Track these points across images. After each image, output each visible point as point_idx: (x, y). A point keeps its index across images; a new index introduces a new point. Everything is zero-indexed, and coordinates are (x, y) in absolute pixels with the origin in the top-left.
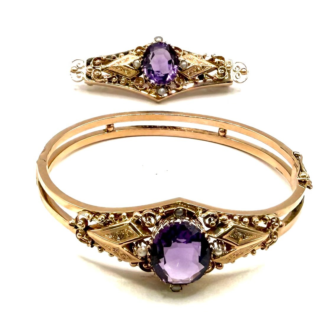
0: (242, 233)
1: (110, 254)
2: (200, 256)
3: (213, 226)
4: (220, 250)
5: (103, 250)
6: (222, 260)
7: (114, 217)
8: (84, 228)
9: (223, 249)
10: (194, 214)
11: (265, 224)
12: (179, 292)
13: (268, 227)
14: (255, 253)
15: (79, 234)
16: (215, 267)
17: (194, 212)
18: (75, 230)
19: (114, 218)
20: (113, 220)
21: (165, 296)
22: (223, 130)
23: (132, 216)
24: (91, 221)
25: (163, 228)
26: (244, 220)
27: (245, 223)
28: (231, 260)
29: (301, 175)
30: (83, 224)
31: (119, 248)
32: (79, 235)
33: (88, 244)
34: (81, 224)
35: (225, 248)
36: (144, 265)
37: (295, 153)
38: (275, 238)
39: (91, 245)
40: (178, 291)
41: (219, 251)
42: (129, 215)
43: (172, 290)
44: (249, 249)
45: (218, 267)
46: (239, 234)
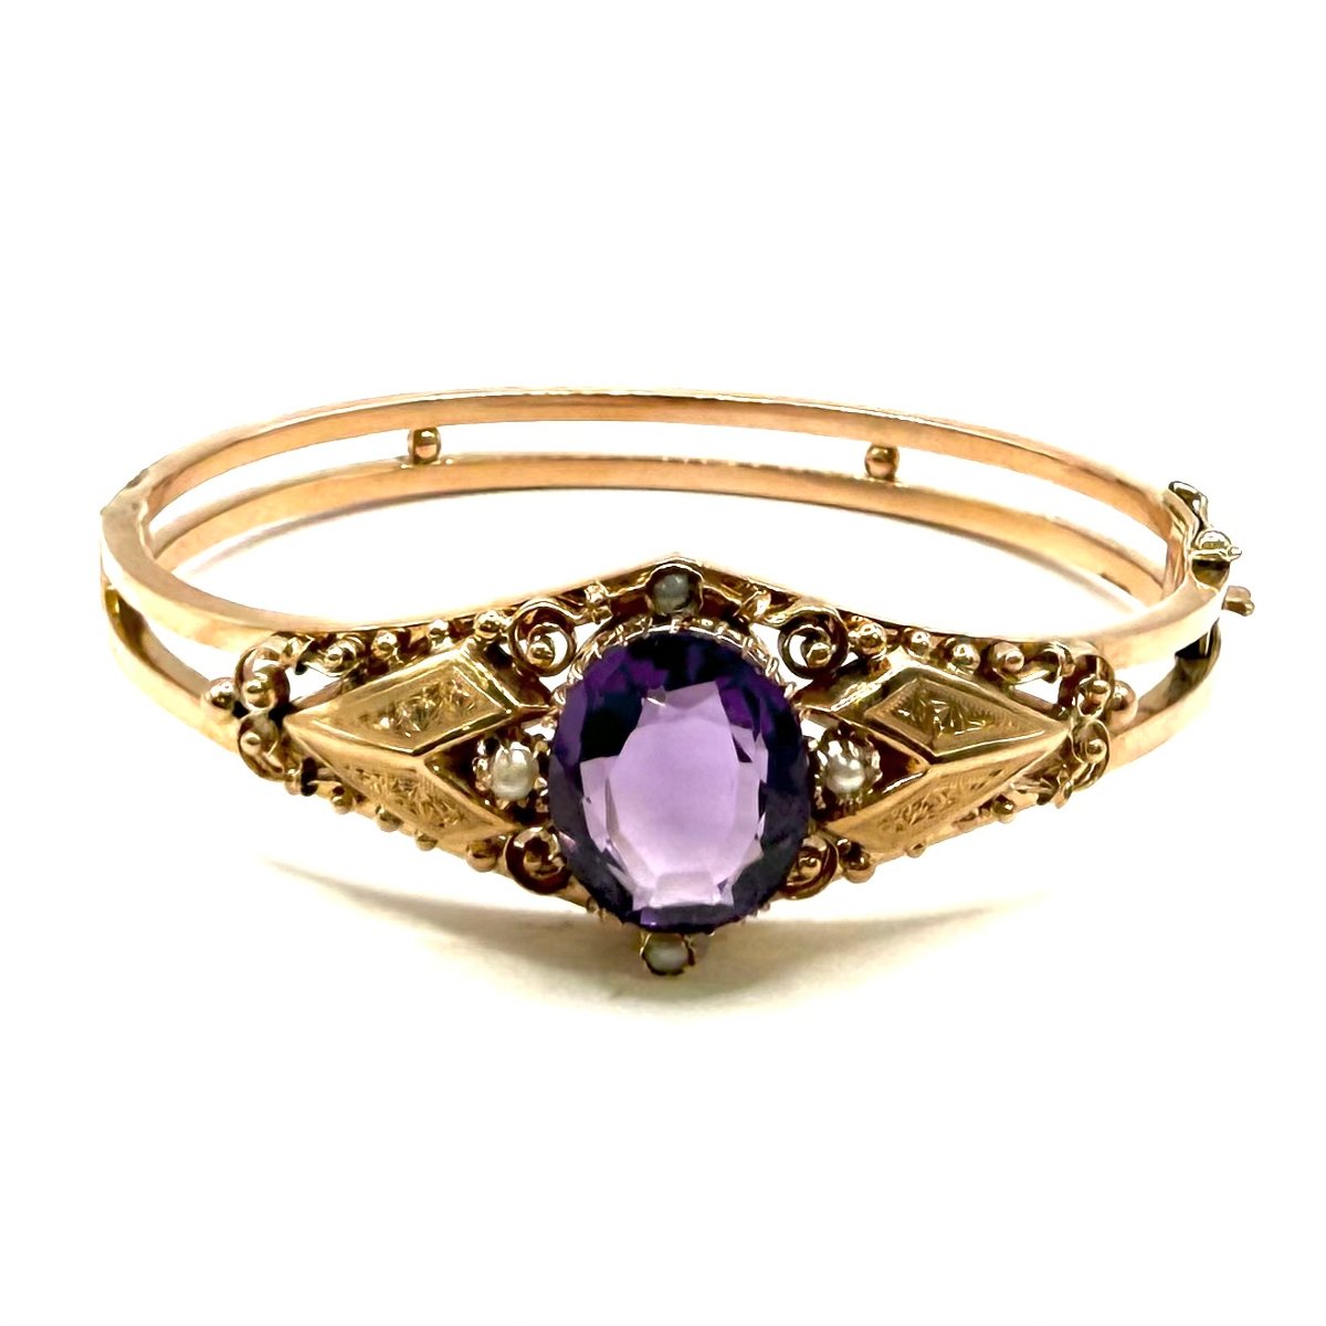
0: (951, 702)
1: (384, 818)
2: (765, 781)
3: (819, 662)
4: (855, 765)
5: (354, 801)
6: (865, 825)
7: (396, 645)
8: (271, 706)
9: (866, 764)
10: (737, 607)
11: (1050, 678)
12: (681, 976)
13: (1065, 700)
14: (1010, 812)
15: (250, 735)
16: (839, 868)
17: (738, 602)
18: (236, 724)
19: (396, 650)
20: (393, 658)
21: (619, 993)
22: (886, 451)
23: (472, 632)
24: (301, 669)
25: (600, 657)
26: (957, 654)
27: (959, 663)
28: (909, 835)
29: (1203, 541)
30: (265, 688)
31: (413, 771)
32: (251, 742)
33: (288, 779)
34: (260, 687)
35: (876, 759)
36: (525, 860)
37: (1176, 486)
38: (1099, 750)
39: (299, 787)
40: (677, 972)
41: (850, 774)
42: (459, 630)
43: (649, 966)
44: (982, 785)
45: (849, 871)
46: (938, 706)
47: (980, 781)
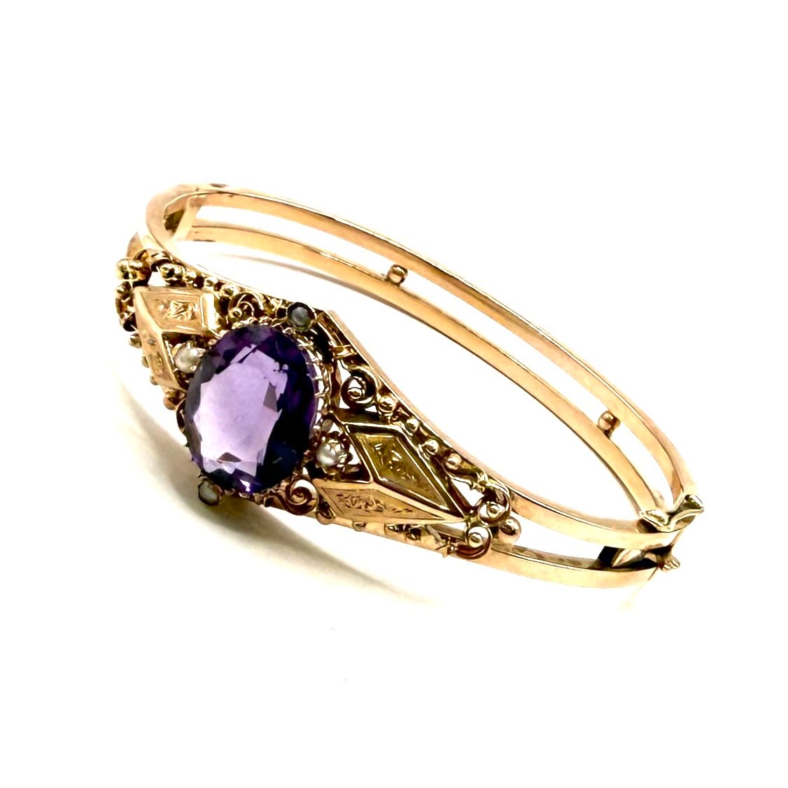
7: (194, 279)
8: (137, 280)
10: (332, 346)
16: (315, 510)
26: (428, 443)
27: (426, 447)
31: (157, 335)
44: (399, 512)
45: (319, 514)
46: (396, 456)
47: (400, 509)
